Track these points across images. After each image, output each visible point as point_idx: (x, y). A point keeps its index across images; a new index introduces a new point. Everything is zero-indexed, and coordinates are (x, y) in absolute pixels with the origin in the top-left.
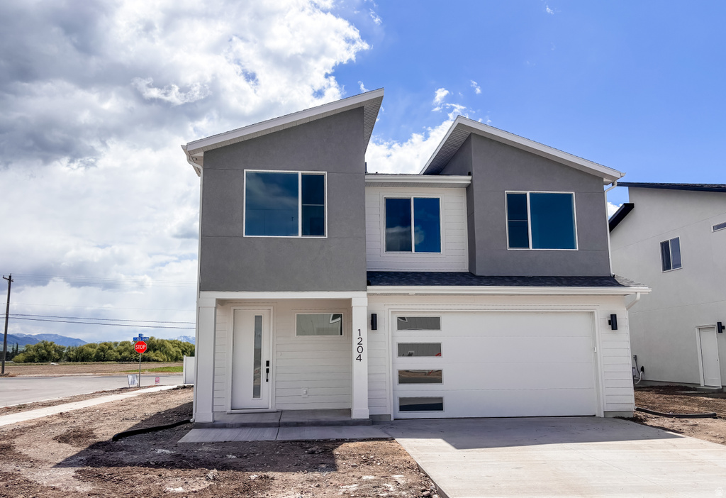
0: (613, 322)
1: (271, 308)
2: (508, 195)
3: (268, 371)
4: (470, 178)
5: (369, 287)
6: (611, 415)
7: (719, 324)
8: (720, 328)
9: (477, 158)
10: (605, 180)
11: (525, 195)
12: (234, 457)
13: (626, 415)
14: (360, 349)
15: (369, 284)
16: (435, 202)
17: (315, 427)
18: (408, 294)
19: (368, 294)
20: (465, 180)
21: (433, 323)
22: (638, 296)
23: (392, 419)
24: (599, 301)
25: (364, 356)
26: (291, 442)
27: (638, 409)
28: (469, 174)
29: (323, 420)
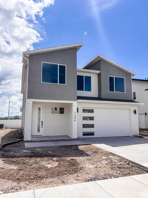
0: (135, 112)
1: (44, 105)
2: (109, 77)
3: (42, 124)
4: (100, 71)
5: (77, 100)
6: (134, 136)
7: (146, 113)
8: (146, 114)
9: (102, 66)
10: (132, 75)
11: (113, 77)
12: (51, 152)
13: (137, 136)
14: (75, 118)
15: (77, 99)
16: (90, 78)
17: (63, 141)
18: (87, 103)
19: (77, 102)
20: (99, 72)
21: (92, 111)
22: (142, 105)
23: (82, 138)
24: (131, 106)
25: (76, 120)
26: (62, 146)
27: (140, 134)
28: (100, 70)
29: (64, 139)
